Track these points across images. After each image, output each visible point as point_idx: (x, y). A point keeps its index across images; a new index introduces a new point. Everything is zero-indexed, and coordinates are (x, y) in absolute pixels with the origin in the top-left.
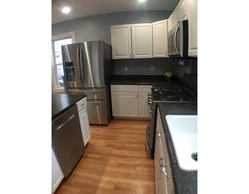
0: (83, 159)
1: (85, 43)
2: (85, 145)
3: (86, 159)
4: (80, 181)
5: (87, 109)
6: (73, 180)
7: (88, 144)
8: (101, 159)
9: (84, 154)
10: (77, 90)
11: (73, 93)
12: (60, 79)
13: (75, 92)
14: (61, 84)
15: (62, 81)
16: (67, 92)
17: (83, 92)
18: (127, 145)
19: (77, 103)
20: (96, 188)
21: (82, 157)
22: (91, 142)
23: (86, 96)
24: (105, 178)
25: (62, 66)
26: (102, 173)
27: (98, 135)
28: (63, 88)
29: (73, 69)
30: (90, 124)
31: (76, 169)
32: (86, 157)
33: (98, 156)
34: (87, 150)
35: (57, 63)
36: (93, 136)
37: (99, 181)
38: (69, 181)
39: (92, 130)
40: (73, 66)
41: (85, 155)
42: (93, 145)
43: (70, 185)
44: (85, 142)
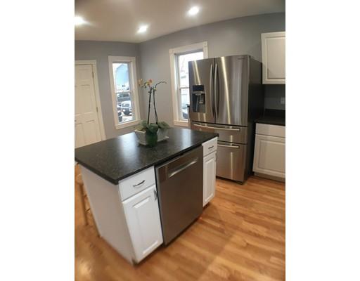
0: (196, 223)
1: (223, 59)
2: (204, 205)
3: (200, 225)
4: (184, 254)
5: (216, 154)
6: (173, 250)
7: (208, 205)
8: (222, 231)
9: (199, 217)
10: (206, 126)
11: (200, 130)
12: (184, 108)
13: (202, 128)
14: (184, 115)
15: (186, 111)
16: (192, 127)
17: (214, 130)
18: (266, 219)
19: (203, 144)
20: (202, 270)
21: (196, 220)
22: (214, 203)
23: (218, 135)
24: (219, 260)
25: (188, 90)
26: (218, 250)
27: (226, 194)
28: (186, 121)
29: (203, 95)
30: (217, 177)
31: (183, 236)
32: (202, 222)
33: (218, 225)
34: (204, 213)
35: (181, 86)
36: (219, 195)
37: (210, 262)
38: (168, 250)
39: (218, 185)
40: (203, 90)
41: (201, 218)
42: (215, 208)
43: (168, 255)
44: (206, 201)
